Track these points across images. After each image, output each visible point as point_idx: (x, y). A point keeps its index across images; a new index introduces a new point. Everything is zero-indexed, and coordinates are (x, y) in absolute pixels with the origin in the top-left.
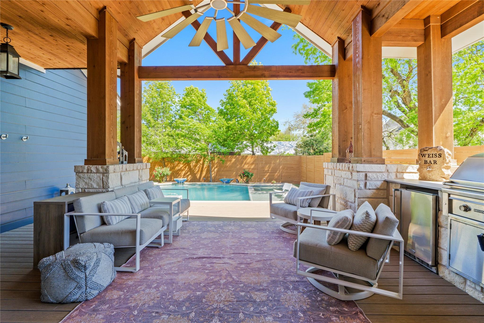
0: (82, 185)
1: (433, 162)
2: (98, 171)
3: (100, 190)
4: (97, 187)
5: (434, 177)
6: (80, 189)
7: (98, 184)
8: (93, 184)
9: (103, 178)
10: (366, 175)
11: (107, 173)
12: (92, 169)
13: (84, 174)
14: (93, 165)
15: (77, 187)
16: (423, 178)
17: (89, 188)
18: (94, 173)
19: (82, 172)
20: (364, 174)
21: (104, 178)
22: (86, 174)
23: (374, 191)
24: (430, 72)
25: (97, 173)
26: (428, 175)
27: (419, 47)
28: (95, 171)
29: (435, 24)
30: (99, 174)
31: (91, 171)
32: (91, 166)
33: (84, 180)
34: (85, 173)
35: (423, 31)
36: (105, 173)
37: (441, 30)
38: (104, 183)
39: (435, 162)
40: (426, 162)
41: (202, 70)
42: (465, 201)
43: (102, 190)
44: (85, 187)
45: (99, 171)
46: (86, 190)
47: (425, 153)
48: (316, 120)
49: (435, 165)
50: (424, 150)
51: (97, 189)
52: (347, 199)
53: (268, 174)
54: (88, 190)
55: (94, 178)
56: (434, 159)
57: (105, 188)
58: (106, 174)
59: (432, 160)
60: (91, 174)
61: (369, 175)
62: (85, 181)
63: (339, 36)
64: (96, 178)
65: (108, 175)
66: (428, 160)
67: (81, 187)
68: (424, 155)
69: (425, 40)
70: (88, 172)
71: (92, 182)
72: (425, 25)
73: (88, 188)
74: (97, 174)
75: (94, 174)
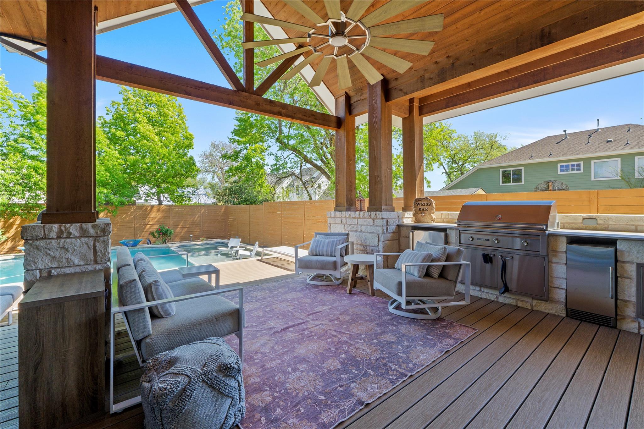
0: (43, 262)
1: (425, 210)
2: (84, 234)
3: (90, 268)
4: (82, 263)
5: (426, 220)
6: (38, 271)
7: (83, 257)
8: (73, 258)
9: (94, 246)
10: (387, 221)
11: (104, 236)
12: (71, 230)
13: (48, 241)
14: (71, 222)
15: (29, 268)
16: (417, 221)
17: (62, 267)
18: (75, 237)
19: (45, 238)
20: (386, 220)
21: (97, 244)
22: (53, 241)
23: (392, 234)
24: (414, 140)
25: (80, 237)
26: (422, 219)
27: (404, 119)
28: (77, 235)
29: (416, 104)
30: (86, 239)
31: (70, 233)
32: (68, 225)
33: (49, 252)
34: (52, 238)
35: (408, 107)
36: (100, 237)
37: (419, 110)
38: (99, 253)
39: (427, 209)
40: (420, 209)
41: (207, 89)
42: (471, 234)
43: (94, 266)
44: (50, 265)
45: (88, 232)
46: (53, 271)
47: (420, 202)
48: (236, 164)
49: (427, 212)
50: (419, 200)
51: (81, 267)
52: (367, 244)
53: (186, 229)
54: (59, 270)
55: (75, 246)
56: (426, 207)
57: (100, 262)
58: (102, 238)
59: (424, 207)
60: (68, 240)
61: (389, 220)
62: (52, 254)
63: (347, 92)
64: (80, 247)
65: (106, 240)
66: (422, 207)
67: (40, 267)
68: (419, 204)
69: (410, 114)
70: (59, 237)
71: (69, 255)
72: (410, 103)
73: (58, 268)
74: (83, 239)
75: (73, 240)
